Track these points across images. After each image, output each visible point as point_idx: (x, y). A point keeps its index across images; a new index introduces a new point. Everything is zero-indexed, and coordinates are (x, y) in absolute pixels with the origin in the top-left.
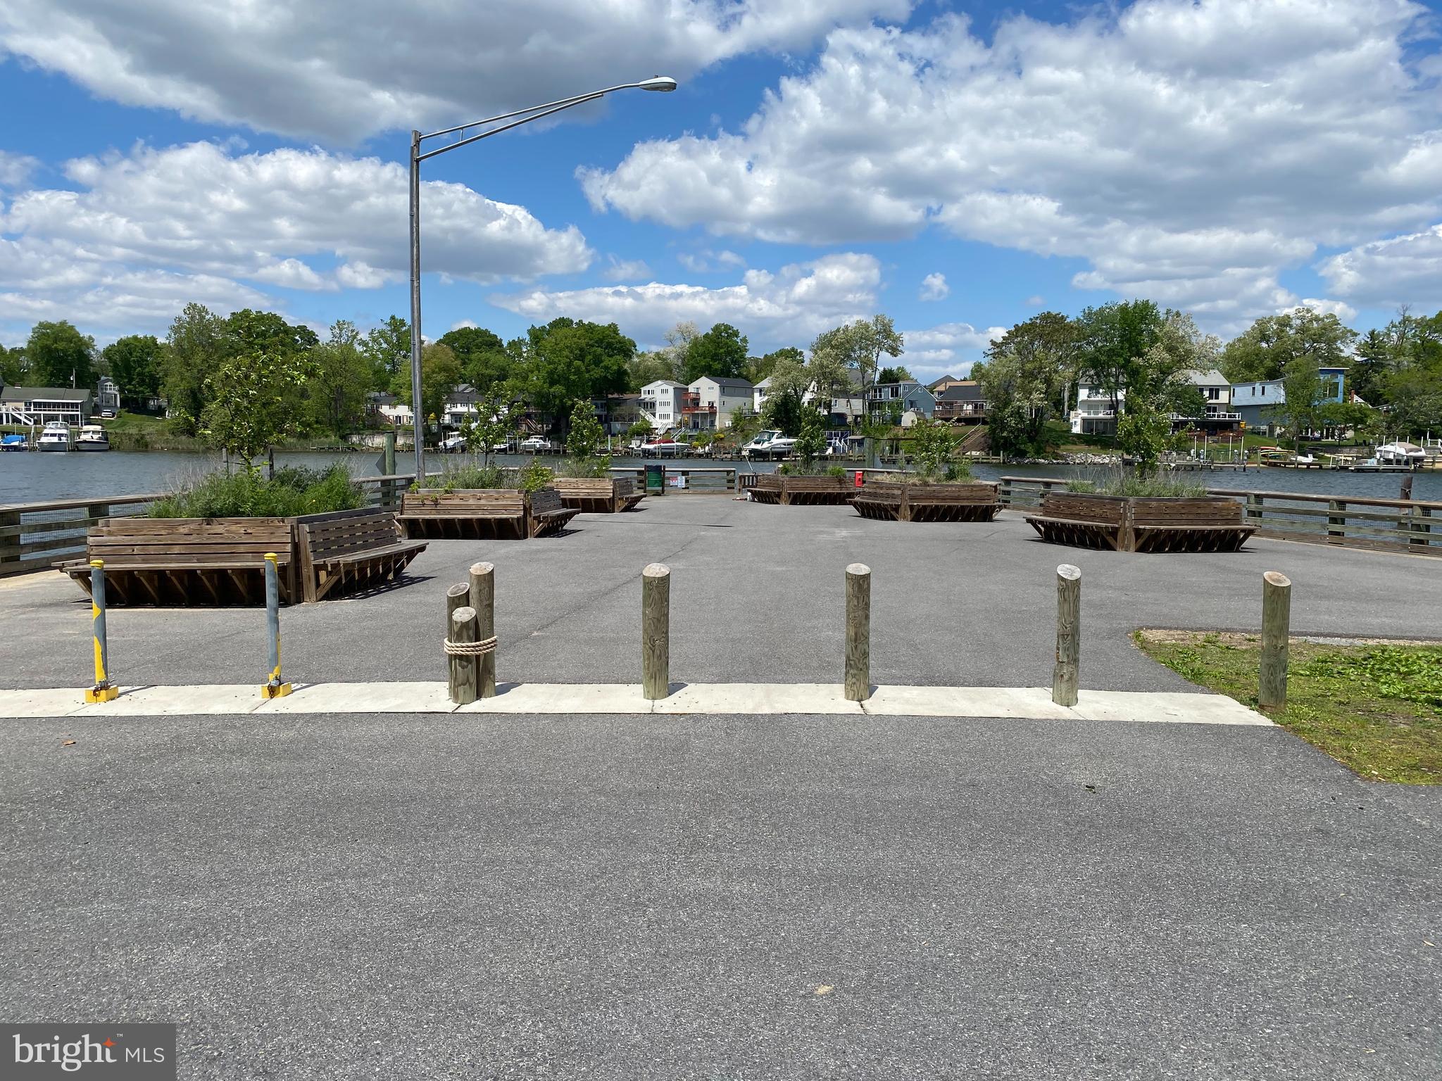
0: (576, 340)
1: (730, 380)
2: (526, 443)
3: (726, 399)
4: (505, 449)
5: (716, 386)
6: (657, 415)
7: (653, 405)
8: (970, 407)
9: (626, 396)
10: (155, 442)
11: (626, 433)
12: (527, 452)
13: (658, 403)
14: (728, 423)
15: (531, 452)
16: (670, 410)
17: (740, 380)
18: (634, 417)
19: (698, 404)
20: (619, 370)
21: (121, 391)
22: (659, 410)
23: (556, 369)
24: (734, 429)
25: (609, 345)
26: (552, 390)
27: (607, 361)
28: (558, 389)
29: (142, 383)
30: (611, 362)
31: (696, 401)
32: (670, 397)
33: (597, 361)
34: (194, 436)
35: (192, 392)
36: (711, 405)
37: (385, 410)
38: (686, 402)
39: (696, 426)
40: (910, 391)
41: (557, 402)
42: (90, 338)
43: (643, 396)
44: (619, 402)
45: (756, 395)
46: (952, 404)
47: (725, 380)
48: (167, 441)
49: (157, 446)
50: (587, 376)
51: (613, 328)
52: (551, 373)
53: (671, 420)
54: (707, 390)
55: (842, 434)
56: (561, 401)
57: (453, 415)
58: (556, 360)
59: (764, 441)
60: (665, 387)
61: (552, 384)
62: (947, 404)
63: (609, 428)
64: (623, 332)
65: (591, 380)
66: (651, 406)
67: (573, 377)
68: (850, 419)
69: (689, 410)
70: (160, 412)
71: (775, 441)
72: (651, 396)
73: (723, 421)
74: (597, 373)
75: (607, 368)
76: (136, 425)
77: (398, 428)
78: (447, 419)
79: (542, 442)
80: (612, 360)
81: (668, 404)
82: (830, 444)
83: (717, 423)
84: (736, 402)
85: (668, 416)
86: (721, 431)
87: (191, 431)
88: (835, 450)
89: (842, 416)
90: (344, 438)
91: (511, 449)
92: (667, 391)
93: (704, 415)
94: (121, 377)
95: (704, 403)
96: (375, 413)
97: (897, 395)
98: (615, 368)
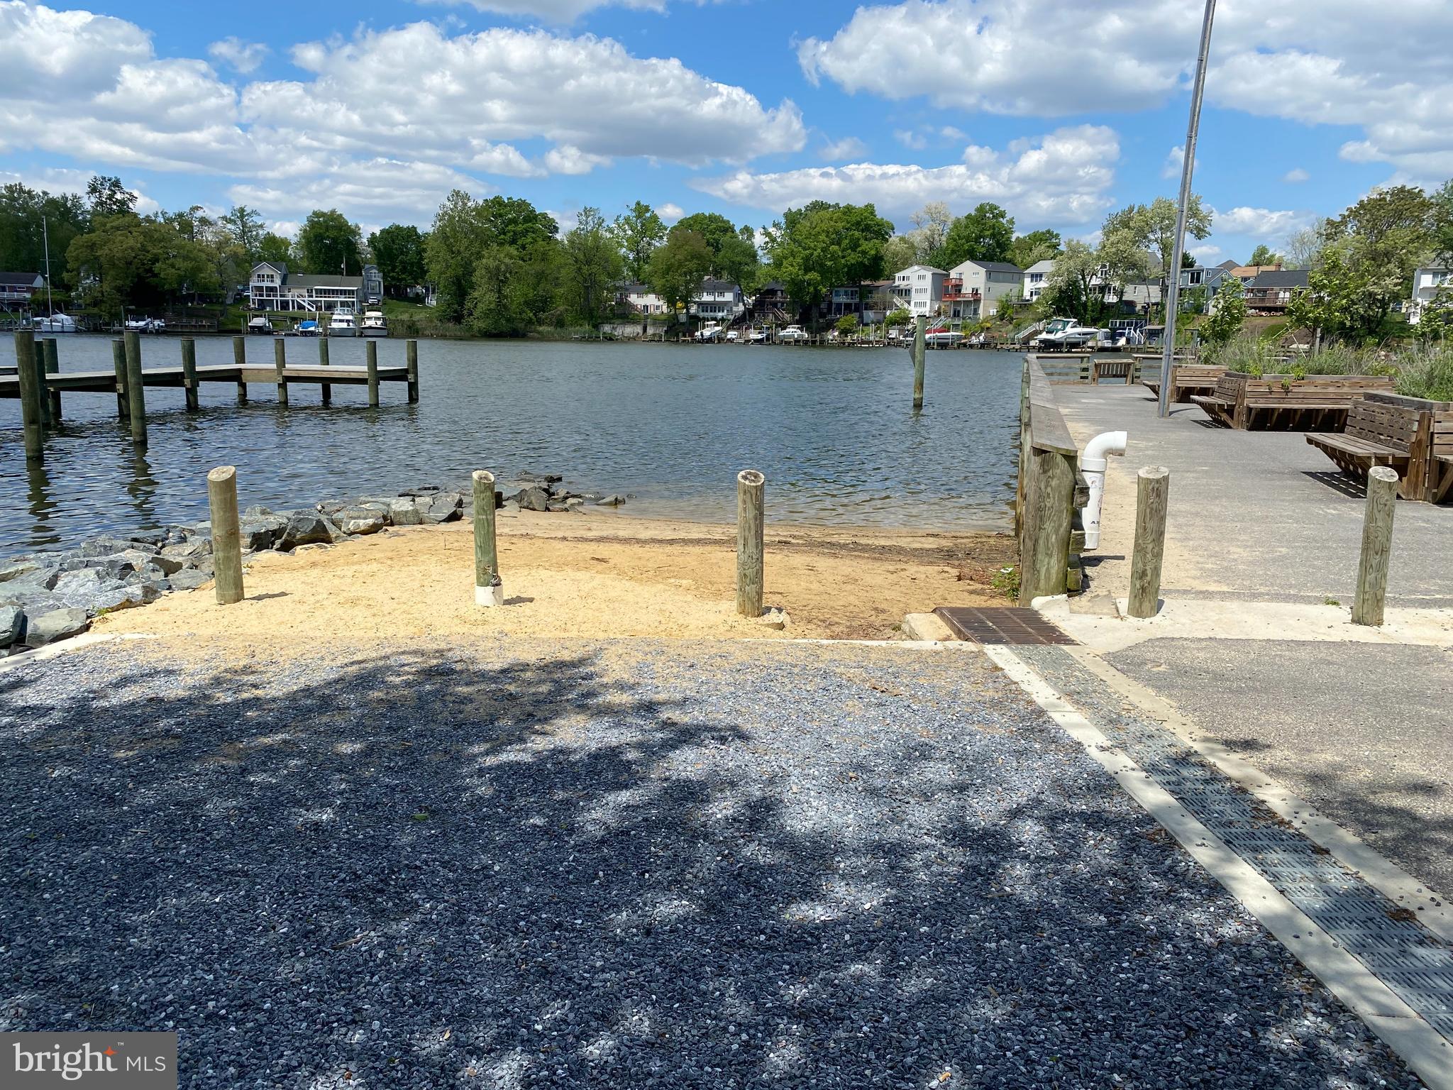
0: (832, 223)
1: (995, 264)
2: (782, 333)
3: (992, 285)
4: (762, 340)
5: (982, 271)
6: (912, 303)
7: (908, 292)
8: (1287, 295)
9: (881, 283)
10: (425, 329)
11: (879, 322)
12: (786, 343)
13: (913, 290)
14: (993, 311)
15: (790, 342)
16: (926, 298)
17: (1005, 265)
18: (889, 305)
19: (960, 291)
20: (876, 255)
21: (384, 278)
22: (915, 298)
23: (812, 254)
24: (1002, 318)
25: (867, 228)
26: (807, 277)
27: (865, 245)
28: (813, 276)
29: (404, 270)
30: (869, 246)
31: (958, 288)
32: (928, 283)
33: (855, 246)
34: (460, 323)
35: (458, 279)
36: (975, 292)
37: (633, 298)
38: (946, 290)
39: (956, 314)
40: (1213, 277)
41: (812, 289)
42: (357, 226)
43: (897, 283)
44: (870, 290)
45: (1027, 280)
46: (1265, 291)
47: (991, 264)
48: (435, 327)
49: (427, 332)
50: (843, 261)
51: (870, 209)
52: (807, 259)
53: (928, 308)
54: (971, 275)
55: (1136, 324)
56: (815, 289)
57: (700, 304)
58: (812, 245)
59: (1058, 331)
60: (923, 272)
61: (807, 270)
62: (1259, 291)
63: (861, 317)
64: (880, 214)
65: (847, 266)
66: (905, 293)
67: (829, 263)
68: (1138, 307)
69: (950, 297)
70: (419, 299)
71: (1069, 330)
72: (906, 282)
73: (988, 310)
74: (853, 258)
75: (864, 253)
76: (404, 314)
77: (647, 317)
78: (693, 310)
79: (799, 332)
80: (871, 244)
81: (926, 290)
82: (1122, 335)
83: (981, 311)
84: (1004, 289)
85: (925, 304)
86: (986, 320)
87: (458, 319)
88: (1128, 341)
89: (1131, 304)
90: (596, 326)
91: (768, 339)
92: (924, 277)
93: (967, 303)
94: (385, 264)
95: (967, 289)
96: (623, 303)
97: (1198, 281)
98: (873, 252)
